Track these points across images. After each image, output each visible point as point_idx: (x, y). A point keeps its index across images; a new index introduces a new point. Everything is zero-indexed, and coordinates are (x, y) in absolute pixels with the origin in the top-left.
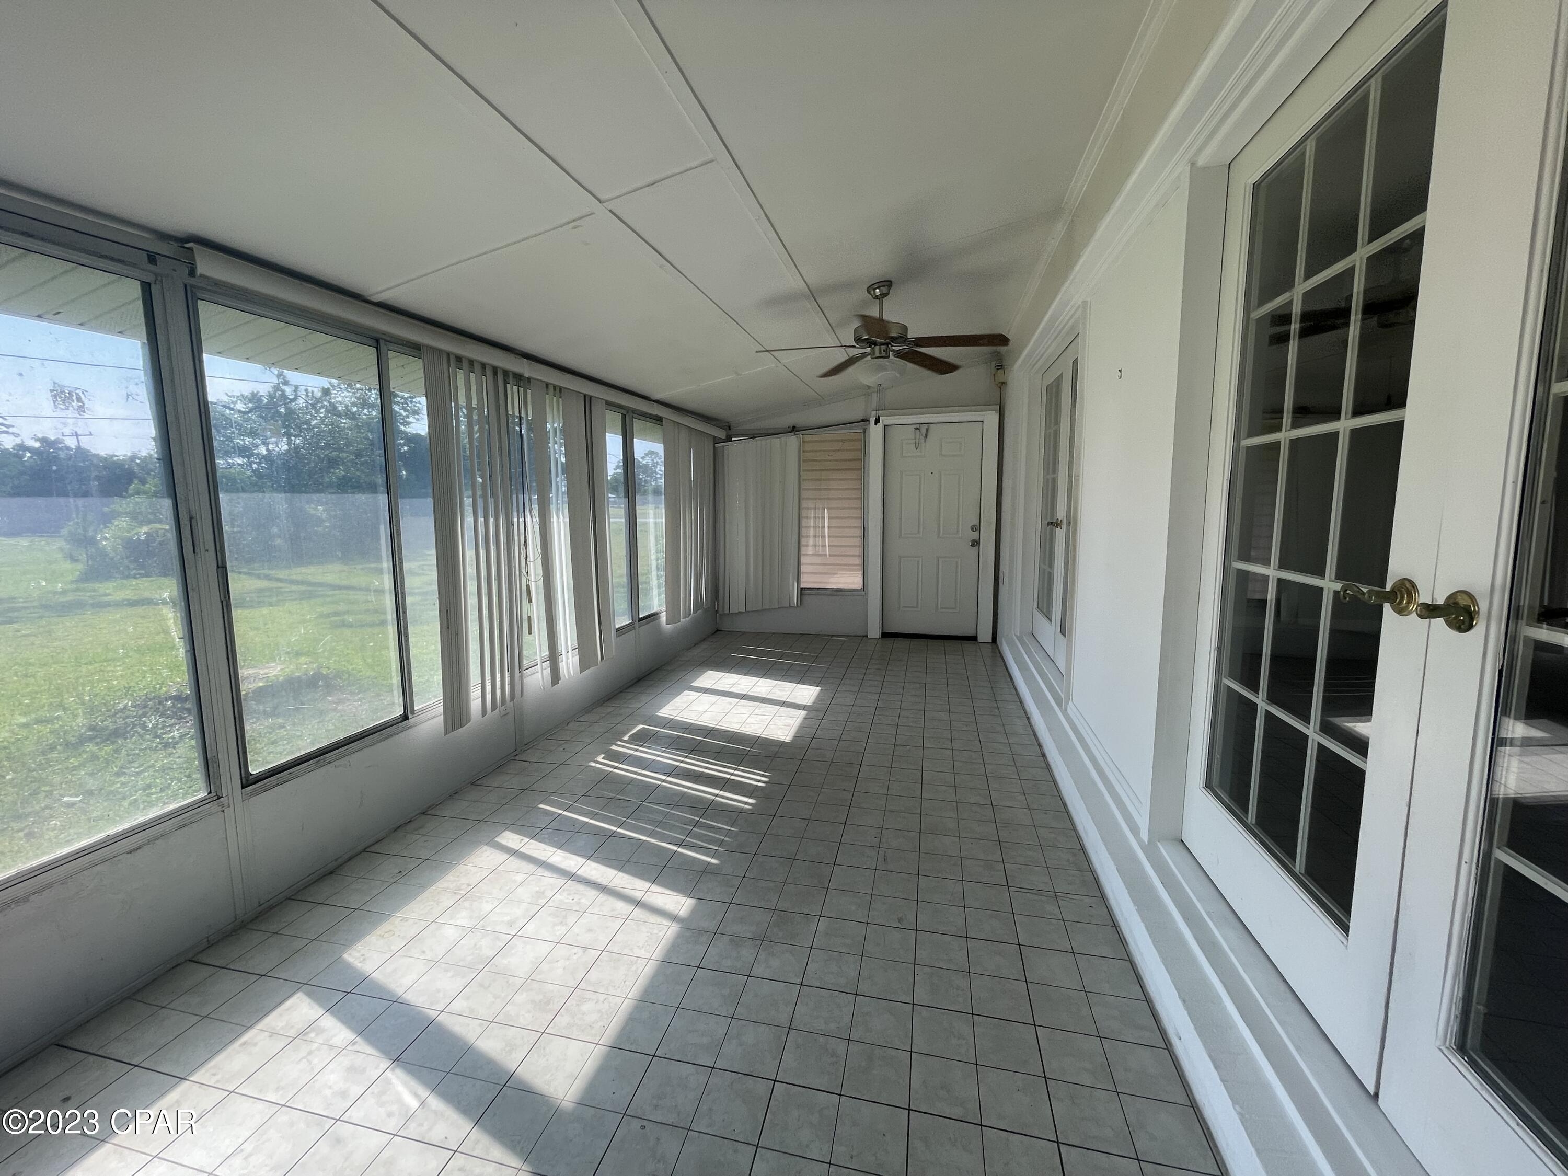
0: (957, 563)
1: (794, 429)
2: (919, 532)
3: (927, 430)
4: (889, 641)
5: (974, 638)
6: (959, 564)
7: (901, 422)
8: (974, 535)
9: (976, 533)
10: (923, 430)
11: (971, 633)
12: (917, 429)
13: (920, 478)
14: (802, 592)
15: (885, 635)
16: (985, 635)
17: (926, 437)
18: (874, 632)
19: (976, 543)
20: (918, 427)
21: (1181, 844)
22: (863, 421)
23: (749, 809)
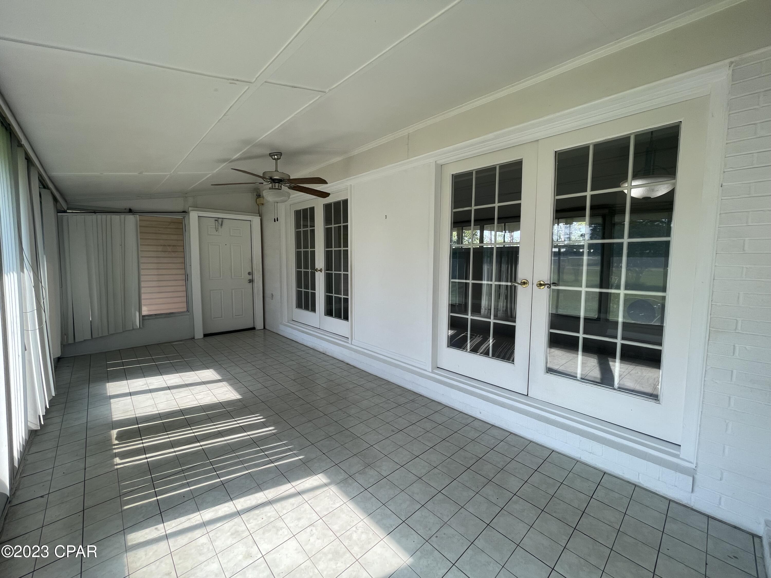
0: (242, 291)
1: (130, 211)
2: (220, 277)
3: (222, 222)
4: (208, 339)
5: (254, 328)
6: (243, 292)
7: (209, 216)
8: (250, 277)
9: (251, 276)
10: (220, 222)
11: (251, 326)
12: (216, 220)
13: (219, 247)
14: (143, 318)
15: (205, 335)
16: (259, 325)
17: (222, 225)
18: (199, 334)
19: (251, 281)
20: (217, 220)
21: (438, 368)
22: (184, 212)
23: (277, 431)
